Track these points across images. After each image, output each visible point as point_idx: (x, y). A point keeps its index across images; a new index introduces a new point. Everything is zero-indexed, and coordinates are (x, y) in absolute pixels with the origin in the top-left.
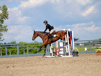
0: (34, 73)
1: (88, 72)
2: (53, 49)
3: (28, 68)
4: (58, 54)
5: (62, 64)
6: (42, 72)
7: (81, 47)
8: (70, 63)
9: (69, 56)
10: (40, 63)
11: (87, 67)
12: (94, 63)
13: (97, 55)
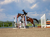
0: (7, 36)
1: (33, 36)
2: (16, 25)
3: (4, 34)
4: (18, 27)
5: (20, 32)
6: (11, 36)
7: (30, 24)
8: (25, 31)
9: (24, 28)
10: (10, 32)
11: (33, 34)
12: (37, 32)
13: (38, 28)
